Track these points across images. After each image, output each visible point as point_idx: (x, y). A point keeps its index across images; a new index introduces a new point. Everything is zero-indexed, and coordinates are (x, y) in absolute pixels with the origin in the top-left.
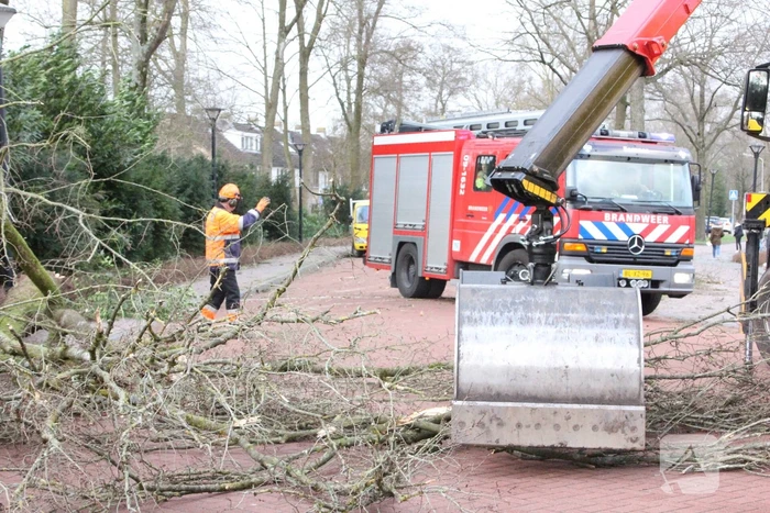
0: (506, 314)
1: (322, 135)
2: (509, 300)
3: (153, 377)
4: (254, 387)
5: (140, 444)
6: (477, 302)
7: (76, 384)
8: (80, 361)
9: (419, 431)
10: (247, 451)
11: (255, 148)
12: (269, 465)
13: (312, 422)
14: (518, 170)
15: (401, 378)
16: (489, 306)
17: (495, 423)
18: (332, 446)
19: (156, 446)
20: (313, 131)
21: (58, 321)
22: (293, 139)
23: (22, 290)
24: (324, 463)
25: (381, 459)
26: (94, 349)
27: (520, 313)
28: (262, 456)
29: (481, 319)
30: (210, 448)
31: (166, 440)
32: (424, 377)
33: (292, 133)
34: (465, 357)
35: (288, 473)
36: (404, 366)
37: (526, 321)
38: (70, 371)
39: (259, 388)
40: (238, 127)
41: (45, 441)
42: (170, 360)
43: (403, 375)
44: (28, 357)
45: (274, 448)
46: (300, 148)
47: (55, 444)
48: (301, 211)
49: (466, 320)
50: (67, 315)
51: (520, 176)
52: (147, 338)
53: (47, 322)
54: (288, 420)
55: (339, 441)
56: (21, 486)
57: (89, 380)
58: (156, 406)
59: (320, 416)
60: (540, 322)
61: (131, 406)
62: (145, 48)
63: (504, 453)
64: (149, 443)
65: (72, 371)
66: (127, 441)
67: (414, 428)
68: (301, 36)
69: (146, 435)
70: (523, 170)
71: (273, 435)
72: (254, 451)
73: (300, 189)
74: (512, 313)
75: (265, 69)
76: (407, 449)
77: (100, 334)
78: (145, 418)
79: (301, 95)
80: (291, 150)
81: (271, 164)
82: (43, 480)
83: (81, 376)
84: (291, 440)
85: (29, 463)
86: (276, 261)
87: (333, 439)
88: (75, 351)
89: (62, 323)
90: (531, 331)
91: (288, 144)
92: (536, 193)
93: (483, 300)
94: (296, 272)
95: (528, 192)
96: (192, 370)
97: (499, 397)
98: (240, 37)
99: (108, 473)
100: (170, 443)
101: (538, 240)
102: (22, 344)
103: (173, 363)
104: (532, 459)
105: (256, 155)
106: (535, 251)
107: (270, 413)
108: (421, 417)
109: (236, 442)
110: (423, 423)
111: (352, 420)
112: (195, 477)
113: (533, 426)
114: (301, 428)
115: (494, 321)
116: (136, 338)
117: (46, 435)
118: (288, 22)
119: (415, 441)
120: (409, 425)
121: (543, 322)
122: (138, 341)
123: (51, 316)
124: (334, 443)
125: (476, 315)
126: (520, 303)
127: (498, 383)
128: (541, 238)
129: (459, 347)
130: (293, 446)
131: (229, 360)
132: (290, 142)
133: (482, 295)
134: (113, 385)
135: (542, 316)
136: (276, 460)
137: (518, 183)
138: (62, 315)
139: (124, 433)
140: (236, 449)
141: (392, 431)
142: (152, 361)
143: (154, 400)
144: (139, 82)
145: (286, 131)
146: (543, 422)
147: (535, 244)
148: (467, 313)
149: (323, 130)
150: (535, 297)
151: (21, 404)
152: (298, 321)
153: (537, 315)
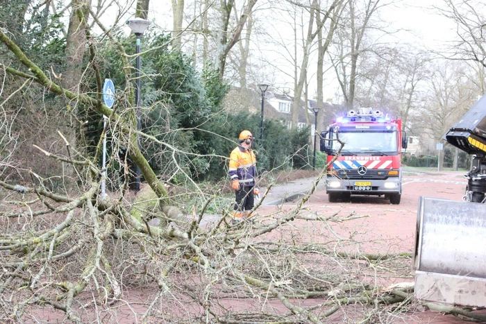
0: (456, 217)
1: (330, 103)
2: (458, 209)
3: (226, 250)
4: (288, 261)
5: (217, 293)
6: (436, 209)
7: (179, 253)
8: (182, 238)
9: (394, 297)
10: (283, 301)
11: (287, 110)
12: (297, 312)
13: (324, 286)
14: (465, 131)
15: (381, 262)
16: (444, 212)
17: (444, 288)
18: (337, 303)
19: (226, 295)
20: (324, 101)
21: (166, 213)
22: (311, 105)
23: (145, 193)
24: (332, 313)
25: (369, 315)
26: (191, 232)
27: (465, 218)
28: (292, 306)
29: (438, 219)
30: (259, 297)
31: (233, 291)
32: (396, 262)
33: (311, 101)
34: (426, 242)
35: (309, 318)
36: (383, 253)
37: (469, 223)
38: (174, 245)
39: (291, 263)
40: (277, 96)
41: (160, 287)
42: (236, 240)
43: (382, 259)
44: (150, 234)
45: (299, 301)
46: (316, 111)
47: (166, 289)
48: (315, 151)
49: (428, 219)
50: (171, 209)
51: (466, 135)
52: (222, 226)
53: (159, 214)
54: (308, 284)
55: (342, 300)
56: (146, 314)
57: (187, 251)
58: (227, 269)
59: (330, 283)
60: (479, 225)
61: (212, 269)
62: (225, 46)
63: (452, 315)
64: (221, 293)
65: (177, 245)
66: (208, 292)
67: (391, 294)
68: (320, 41)
69: (220, 288)
70: (469, 131)
71: (298, 293)
72: (286, 302)
73: (315, 136)
74: (459, 218)
75: (295, 61)
76: (386, 308)
77: (194, 223)
78: (220, 276)
79: (318, 77)
80: (309, 112)
81: (297, 120)
82: (158, 311)
83: (182, 248)
84: (310, 297)
85: (151, 301)
86: (298, 182)
87: (338, 298)
88: (178, 232)
89: (169, 214)
90: (472, 230)
91: (307, 108)
92: (477, 146)
93: (440, 208)
94: (314, 188)
95: (471, 145)
96: (249, 247)
97: (448, 271)
98: (280, 41)
99: (197, 309)
100: (235, 293)
101: (476, 176)
102: (147, 226)
103: (237, 242)
104: (470, 321)
105: (287, 114)
106: (474, 183)
107: (297, 279)
108: (396, 288)
109: (276, 296)
110: (397, 292)
111: (350, 286)
112: (250, 316)
113: (470, 292)
114: (317, 290)
115: (447, 222)
116: (216, 225)
117: (161, 283)
118: (313, 33)
119: (392, 303)
120: (387, 293)
121: (481, 225)
122: (217, 228)
123: (162, 210)
124: (339, 301)
125: (435, 217)
126: (466, 212)
127: (449, 261)
128: (479, 175)
129: (422, 236)
130: (312, 301)
131: (273, 242)
132: (309, 107)
133: (440, 205)
134: (201, 254)
135: (481, 221)
136: (301, 309)
137: (465, 139)
138: (168, 210)
139: (207, 287)
140: (276, 300)
141: (376, 295)
142: (225, 240)
143: (226, 265)
144: (220, 68)
145: (307, 100)
146: (477, 290)
147: (474, 179)
148: (429, 215)
149: (331, 100)
150: (475, 208)
151: (147, 263)
152: (317, 219)
153: (477, 220)
